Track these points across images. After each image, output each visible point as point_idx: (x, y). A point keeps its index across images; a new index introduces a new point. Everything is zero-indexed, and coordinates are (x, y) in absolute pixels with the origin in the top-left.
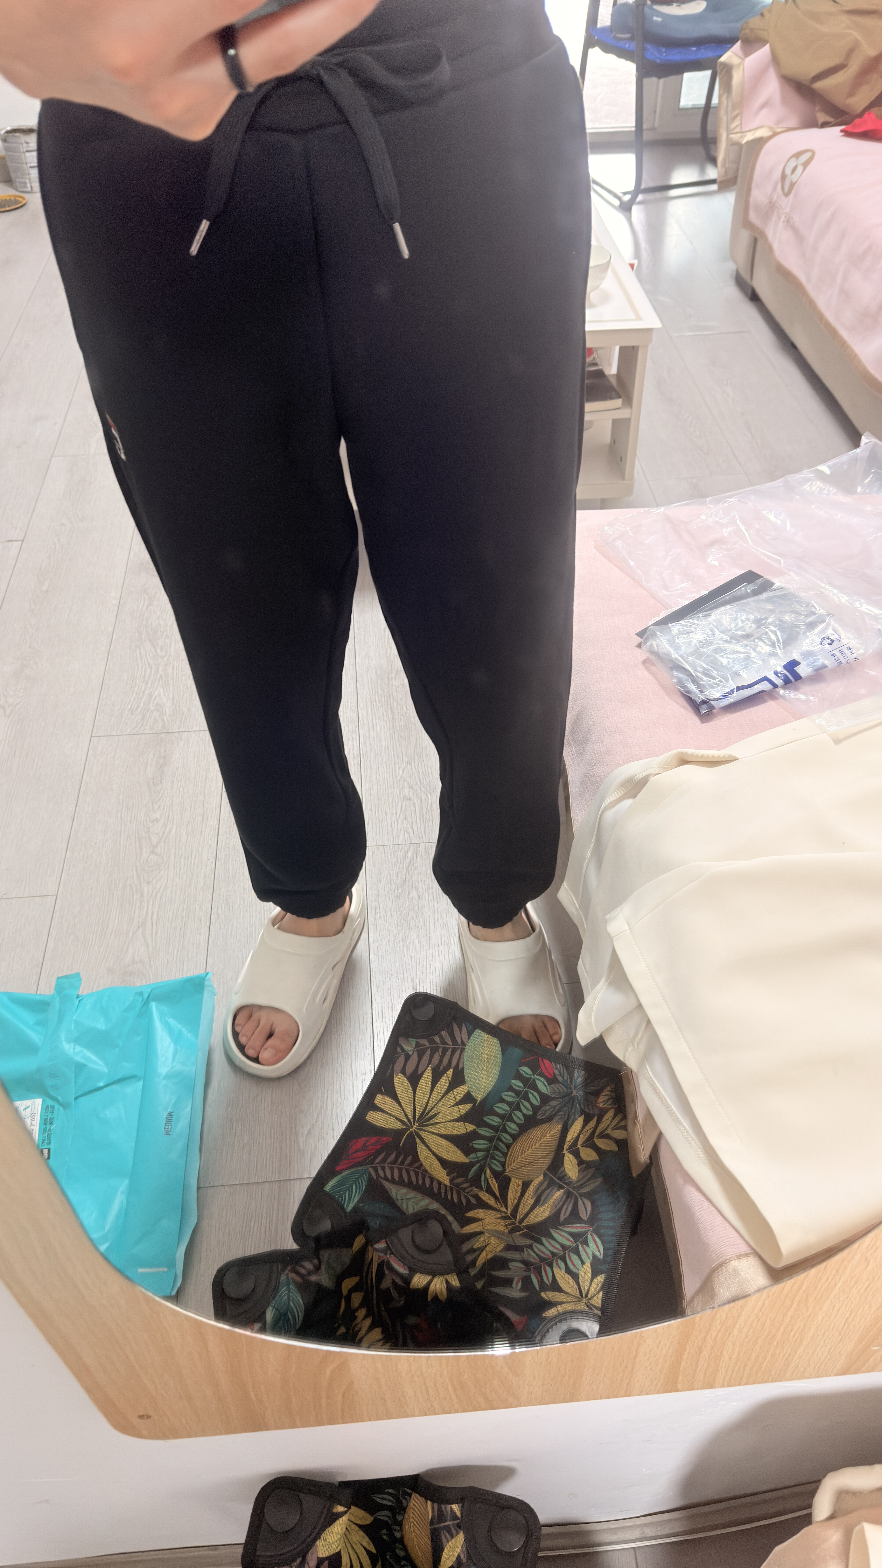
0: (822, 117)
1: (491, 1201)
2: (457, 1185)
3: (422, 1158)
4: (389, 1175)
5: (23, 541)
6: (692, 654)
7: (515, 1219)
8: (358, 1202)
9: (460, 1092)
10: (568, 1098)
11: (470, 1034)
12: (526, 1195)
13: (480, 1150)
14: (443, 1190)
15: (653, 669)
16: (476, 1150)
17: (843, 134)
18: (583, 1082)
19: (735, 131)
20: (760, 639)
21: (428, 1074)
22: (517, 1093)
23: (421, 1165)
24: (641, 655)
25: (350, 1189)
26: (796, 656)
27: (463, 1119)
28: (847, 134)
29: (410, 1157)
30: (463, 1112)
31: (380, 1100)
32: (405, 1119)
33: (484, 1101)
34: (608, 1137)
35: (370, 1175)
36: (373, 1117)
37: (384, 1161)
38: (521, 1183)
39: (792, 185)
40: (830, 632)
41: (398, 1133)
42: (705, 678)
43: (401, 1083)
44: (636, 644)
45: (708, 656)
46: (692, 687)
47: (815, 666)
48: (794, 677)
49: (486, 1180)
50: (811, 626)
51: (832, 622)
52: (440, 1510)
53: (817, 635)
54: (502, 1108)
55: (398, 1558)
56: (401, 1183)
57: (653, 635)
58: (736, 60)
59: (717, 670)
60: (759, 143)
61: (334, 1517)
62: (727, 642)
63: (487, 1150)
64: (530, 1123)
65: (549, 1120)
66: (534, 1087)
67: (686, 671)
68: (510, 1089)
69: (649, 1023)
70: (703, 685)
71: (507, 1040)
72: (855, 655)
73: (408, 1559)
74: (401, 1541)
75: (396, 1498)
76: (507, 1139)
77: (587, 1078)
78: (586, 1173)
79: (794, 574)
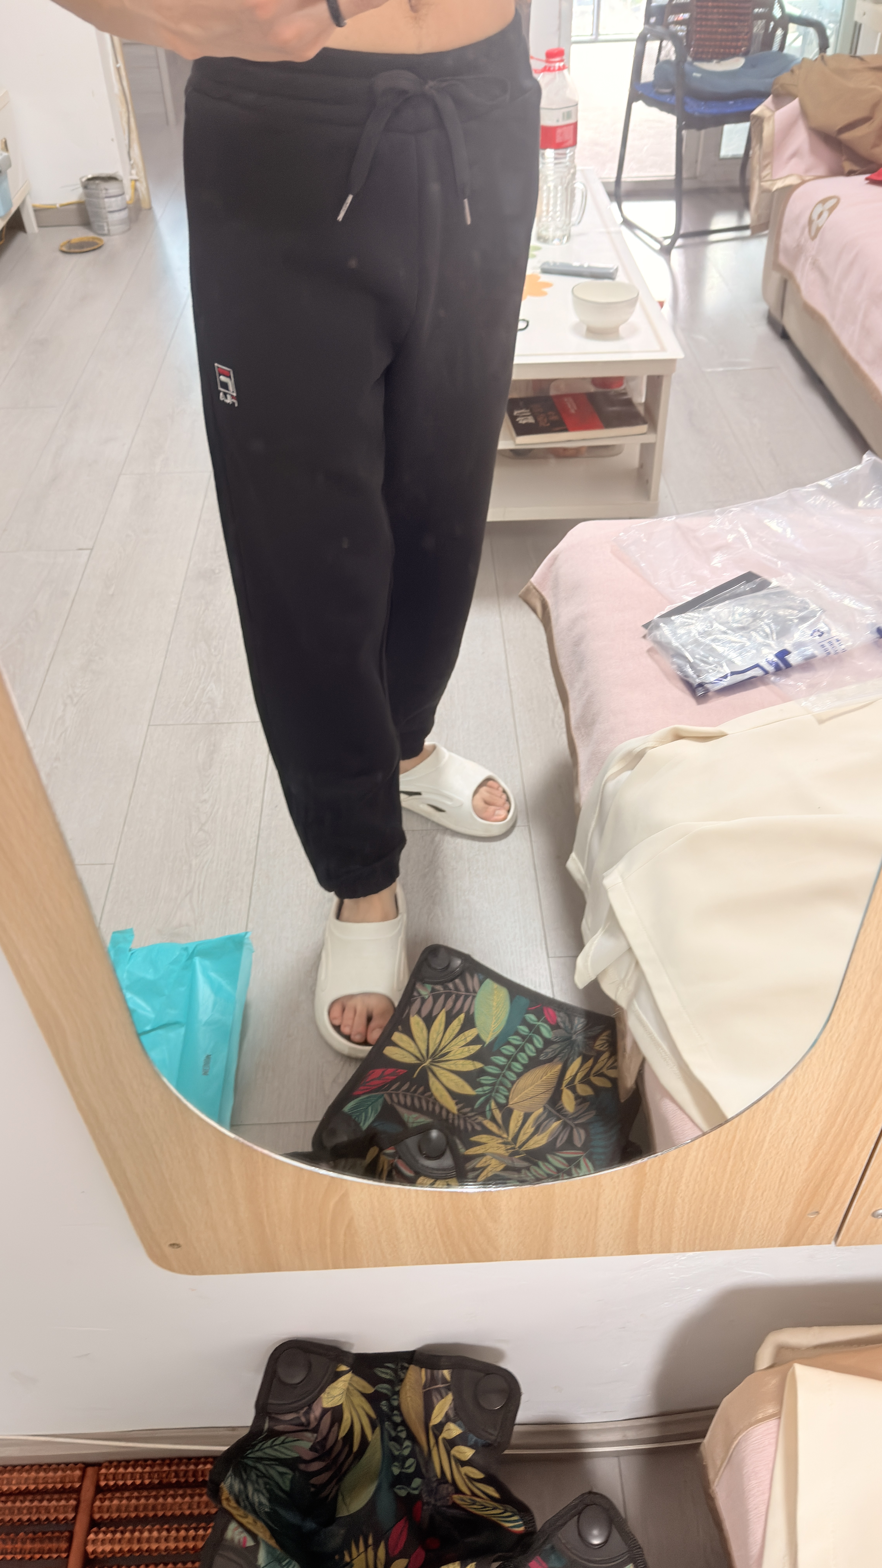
0: (848, 166)
1: (494, 1129)
2: (465, 1114)
3: (433, 1089)
4: (402, 1102)
5: (92, 549)
6: (691, 644)
7: (515, 1144)
8: (373, 1122)
9: (470, 1034)
10: (568, 1041)
11: (481, 983)
12: (527, 1125)
13: (486, 1085)
14: (451, 1116)
15: (656, 657)
16: (482, 1085)
17: (867, 181)
18: (583, 1028)
19: (767, 179)
20: (755, 630)
21: (441, 1018)
22: (523, 1037)
23: (432, 1095)
24: (647, 644)
25: (366, 1110)
26: (788, 646)
27: (473, 1058)
28: (873, 182)
29: (423, 1088)
30: (472, 1052)
31: (397, 1037)
32: (419, 1055)
33: (492, 1043)
34: (604, 1075)
35: (385, 1100)
36: (389, 1051)
37: (398, 1089)
38: (522, 1114)
39: (818, 229)
40: (822, 627)
41: (412, 1067)
42: (702, 664)
43: (416, 1023)
44: (642, 635)
45: (707, 645)
46: (690, 671)
47: (804, 655)
48: (785, 665)
49: (491, 1110)
50: (803, 620)
51: (823, 617)
52: (432, 1375)
53: (809, 627)
54: (508, 1050)
55: (395, 1425)
56: (413, 1108)
57: (657, 627)
58: (767, 113)
59: (714, 657)
60: (789, 190)
61: (338, 1375)
62: (725, 633)
63: (493, 1085)
64: (534, 1063)
65: (550, 1060)
66: (538, 1032)
67: (685, 658)
68: (517, 1033)
69: (637, 964)
70: (700, 671)
71: (515, 990)
72: (843, 647)
73: (404, 1423)
74: (398, 1408)
75: (395, 1371)
76: (512, 1076)
77: (587, 1025)
78: (581, 1106)
79: (790, 575)
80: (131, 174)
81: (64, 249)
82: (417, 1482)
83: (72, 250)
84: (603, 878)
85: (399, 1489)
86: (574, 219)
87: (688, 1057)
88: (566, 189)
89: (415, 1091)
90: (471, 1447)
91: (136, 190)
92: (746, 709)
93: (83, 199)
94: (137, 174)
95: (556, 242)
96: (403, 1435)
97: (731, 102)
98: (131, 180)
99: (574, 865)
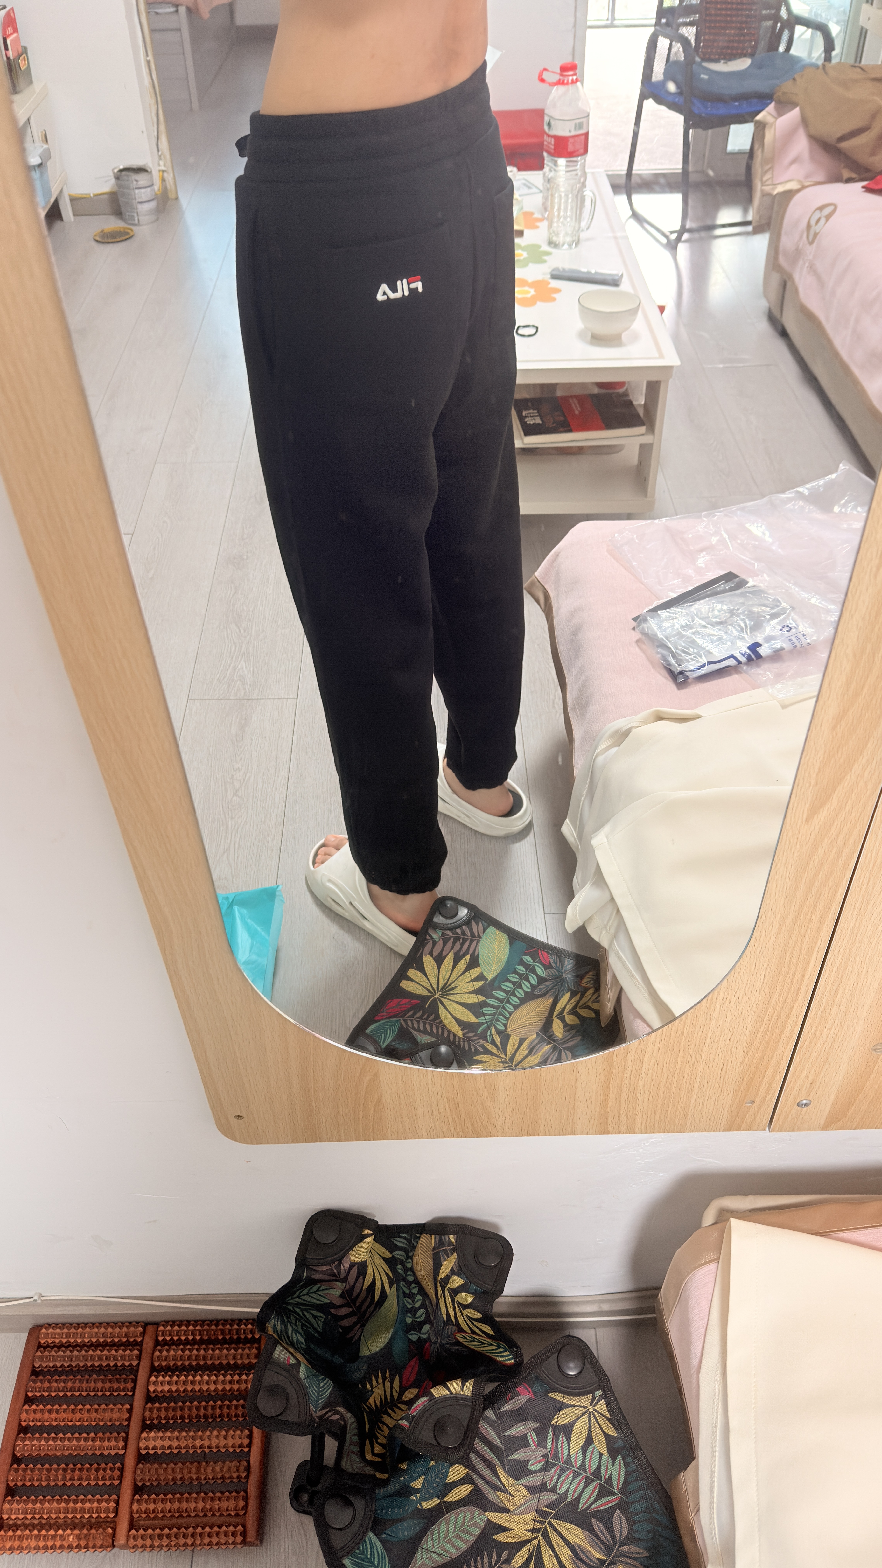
0: (846, 174)
1: (495, 1050)
2: (469, 1038)
3: (442, 1017)
4: (416, 1027)
5: (133, 535)
6: (674, 636)
7: (512, 1063)
8: (391, 1042)
9: (475, 972)
10: (559, 980)
11: (485, 930)
12: (522, 1048)
13: (488, 1015)
14: (457, 1040)
15: (644, 646)
16: (484, 1015)
17: (864, 190)
18: (572, 968)
19: (767, 183)
20: (731, 625)
21: (450, 958)
22: (520, 975)
23: (441, 1022)
24: (636, 635)
25: (385, 1033)
26: (759, 640)
27: (477, 992)
28: (868, 190)
29: (433, 1016)
30: (476, 987)
31: (411, 973)
32: (430, 989)
33: (493, 980)
34: (588, 1007)
35: (401, 1024)
36: (405, 984)
37: (412, 1016)
38: (518, 1038)
39: (816, 235)
40: (790, 622)
41: (424, 999)
42: (683, 655)
43: (428, 962)
44: (632, 627)
45: (688, 637)
46: (673, 661)
47: (773, 648)
48: (756, 656)
49: (491, 1035)
50: (774, 616)
51: (792, 614)
52: (440, 1240)
53: (778, 623)
54: (507, 986)
55: (409, 1284)
56: (425, 1032)
57: (645, 620)
58: (770, 119)
59: (694, 648)
60: (789, 195)
61: (363, 1237)
62: (705, 627)
63: (494, 1015)
64: (529, 997)
65: (543, 995)
66: (533, 971)
67: (669, 649)
68: (515, 972)
69: (618, 911)
70: (681, 660)
71: (514, 936)
72: (808, 641)
73: (416, 1281)
74: (412, 1269)
75: (409, 1241)
76: (510, 1008)
77: (575, 965)
78: (568, 1033)
79: (765, 575)
80: (159, 165)
81: (98, 238)
82: (426, 1328)
83: (106, 240)
84: (592, 838)
85: (411, 1334)
86: (583, 224)
87: (655, 984)
88: (577, 196)
89: (427, 1019)
90: (472, 1294)
91: (163, 180)
92: (721, 695)
93: (115, 189)
94: (165, 165)
95: (566, 246)
96: (415, 1291)
97: (737, 104)
98: (159, 171)
99: (568, 829)
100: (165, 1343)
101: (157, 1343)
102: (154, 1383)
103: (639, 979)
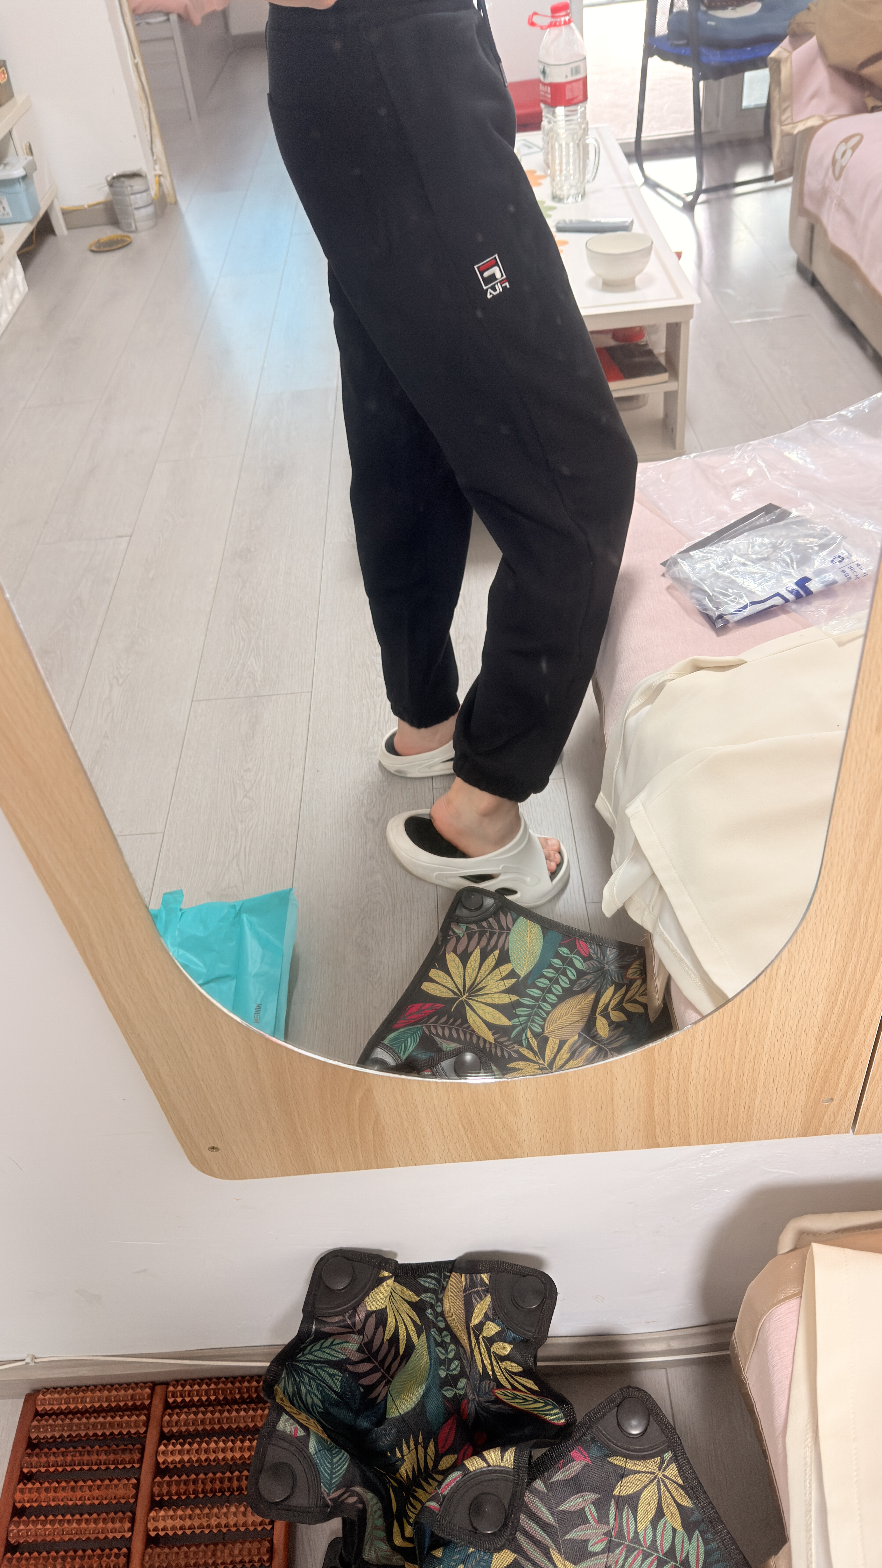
0: (871, 102)
1: (531, 1055)
2: (501, 1043)
3: (470, 1021)
4: (441, 1033)
5: (131, 536)
6: (710, 577)
7: (552, 1069)
8: (412, 1052)
9: (505, 969)
10: (601, 972)
11: (514, 921)
12: (562, 1051)
13: (522, 1016)
14: (488, 1046)
15: (676, 593)
16: (518, 1016)
18: (616, 958)
19: (786, 122)
20: (775, 560)
21: (476, 955)
22: (557, 970)
23: (470, 1026)
24: (667, 582)
25: (405, 1042)
26: (808, 574)
27: (508, 991)
29: (460, 1021)
30: (508, 986)
31: (434, 973)
32: (456, 990)
33: (527, 977)
34: (635, 1002)
35: (424, 1031)
36: (427, 987)
37: (436, 1022)
38: (557, 1041)
39: (842, 168)
40: (842, 552)
41: (449, 1001)
42: (721, 597)
43: (452, 960)
44: (662, 573)
45: (726, 578)
46: (709, 605)
47: (825, 582)
48: (805, 592)
49: (527, 1038)
50: (823, 547)
51: (844, 543)
52: (472, 1279)
53: (828, 555)
54: (543, 982)
55: (440, 1331)
56: (451, 1039)
57: (675, 563)
58: (785, 55)
59: (732, 589)
60: (810, 132)
61: (381, 1281)
62: (744, 564)
63: (529, 1016)
64: (568, 993)
65: (584, 990)
66: (571, 964)
67: (705, 592)
68: (551, 966)
69: (661, 886)
70: (719, 602)
71: (547, 926)
72: (864, 571)
73: (448, 1328)
74: (442, 1314)
75: (438, 1281)
76: (547, 1007)
77: (619, 954)
78: (615, 1032)
79: (810, 505)
80: (155, 170)
81: (94, 248)
82: (462, 1382)
83: (102, 249)
84: (627, 807)
85: (447, 1390)
87: (707, 968)
89: (453, 1024)
90: (510, 1343)
91: (160, 185)
92: (767, 638)
93: (110, 198)
94: (161, 169)
96: (448, 1339)
97: (749, 49)
98: (155, 176)
99: (602, 804)
100: (175, 1405)
101: (167, 1406)
102: (163, 1453)
103: (688, 963)
